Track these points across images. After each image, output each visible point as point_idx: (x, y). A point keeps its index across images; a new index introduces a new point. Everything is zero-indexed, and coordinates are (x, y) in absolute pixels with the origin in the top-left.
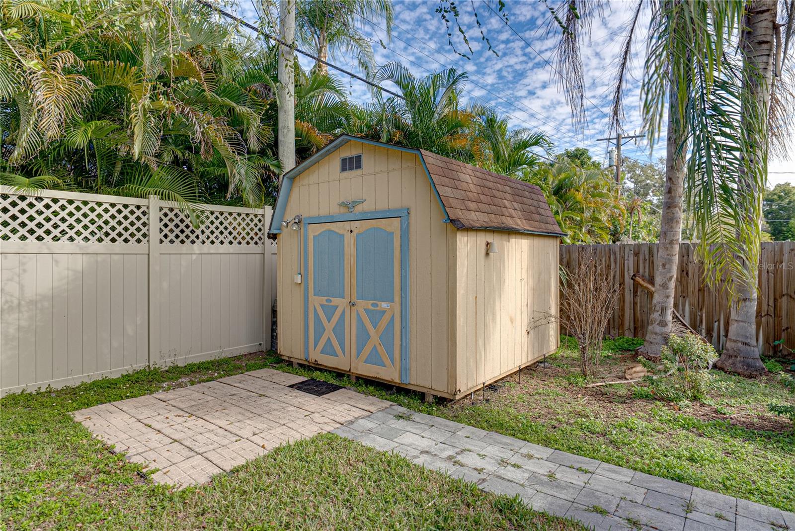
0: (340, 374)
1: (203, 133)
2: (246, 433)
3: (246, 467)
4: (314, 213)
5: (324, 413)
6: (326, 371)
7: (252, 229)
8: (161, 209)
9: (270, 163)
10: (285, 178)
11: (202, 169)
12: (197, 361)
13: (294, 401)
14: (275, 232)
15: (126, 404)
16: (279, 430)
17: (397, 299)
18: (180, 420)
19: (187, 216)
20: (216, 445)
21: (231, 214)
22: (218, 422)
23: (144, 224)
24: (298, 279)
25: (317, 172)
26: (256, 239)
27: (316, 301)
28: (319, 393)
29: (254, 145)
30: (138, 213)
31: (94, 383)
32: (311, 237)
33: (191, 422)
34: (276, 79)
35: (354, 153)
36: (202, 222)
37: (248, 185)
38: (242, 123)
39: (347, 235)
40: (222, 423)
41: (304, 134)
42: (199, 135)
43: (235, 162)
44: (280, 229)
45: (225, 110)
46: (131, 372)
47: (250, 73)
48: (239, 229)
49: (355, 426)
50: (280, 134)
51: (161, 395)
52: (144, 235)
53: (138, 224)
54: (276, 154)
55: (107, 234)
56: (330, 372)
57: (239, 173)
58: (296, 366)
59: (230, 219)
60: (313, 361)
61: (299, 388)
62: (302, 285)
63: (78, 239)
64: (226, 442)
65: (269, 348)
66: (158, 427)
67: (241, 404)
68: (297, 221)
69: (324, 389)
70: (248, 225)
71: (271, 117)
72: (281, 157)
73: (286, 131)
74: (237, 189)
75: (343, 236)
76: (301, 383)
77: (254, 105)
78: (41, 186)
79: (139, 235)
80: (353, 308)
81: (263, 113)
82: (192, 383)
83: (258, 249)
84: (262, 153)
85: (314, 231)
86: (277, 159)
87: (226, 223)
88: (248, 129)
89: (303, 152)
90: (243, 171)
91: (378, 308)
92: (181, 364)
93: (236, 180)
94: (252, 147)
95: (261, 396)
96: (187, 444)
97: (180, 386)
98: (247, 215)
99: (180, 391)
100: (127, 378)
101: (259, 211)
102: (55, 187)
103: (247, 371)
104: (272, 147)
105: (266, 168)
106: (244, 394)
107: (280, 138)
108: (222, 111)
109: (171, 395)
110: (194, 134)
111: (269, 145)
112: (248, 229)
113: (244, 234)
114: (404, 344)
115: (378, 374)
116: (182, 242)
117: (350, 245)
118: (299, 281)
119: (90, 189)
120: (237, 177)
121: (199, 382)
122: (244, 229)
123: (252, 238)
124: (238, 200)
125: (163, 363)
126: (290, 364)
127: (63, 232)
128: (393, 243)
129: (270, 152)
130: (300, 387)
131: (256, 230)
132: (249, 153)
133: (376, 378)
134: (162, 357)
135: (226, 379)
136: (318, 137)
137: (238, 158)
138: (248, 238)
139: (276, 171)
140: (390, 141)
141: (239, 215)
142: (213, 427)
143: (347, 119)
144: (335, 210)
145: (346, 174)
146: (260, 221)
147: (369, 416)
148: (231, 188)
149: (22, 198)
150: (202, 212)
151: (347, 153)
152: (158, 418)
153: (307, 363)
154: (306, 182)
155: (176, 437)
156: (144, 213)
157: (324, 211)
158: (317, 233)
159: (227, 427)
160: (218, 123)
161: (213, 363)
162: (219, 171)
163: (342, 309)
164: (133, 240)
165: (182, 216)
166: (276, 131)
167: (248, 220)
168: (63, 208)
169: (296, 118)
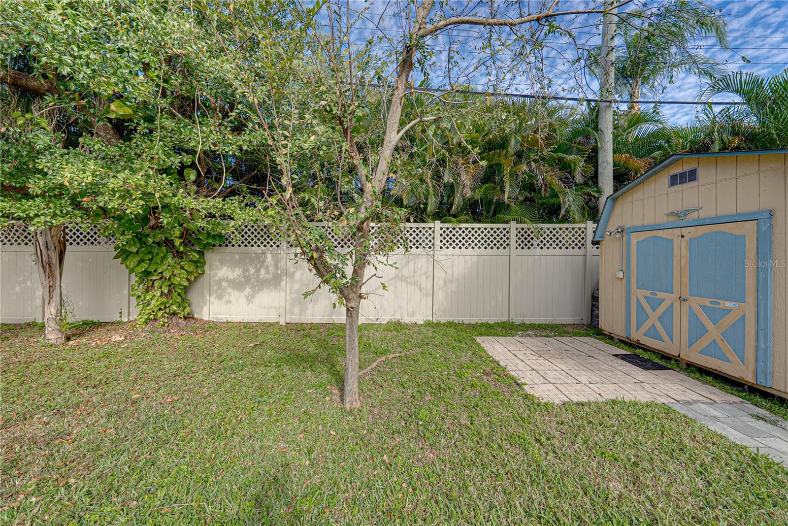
0: (666, 357)
1: (543, 179)
2: (584, 379)
3: (589, 404)
4: (637, 222)
5: (655, 386)
6: (650, 351)
7: (576, 238)
8: (517, 229)
9: (592, 191)
10: (609, 199)
11: (540, 202)
12: (537, 323)
13: (620, 368)
14: (598, 239)
15: (501, 339)
16: (612, 387)
17: (750, 299)
18: (533, 357)
19: (532, 232)
20: (562, 382)
21: (561, 229)
22: (560, 366)
23: (508, 238)
24: (621, 275)
25: (641, 191)
26: (580, 245)
27: (639, 294)
28: (646, 369)
29: (579, 179)
30: (505, 232)
31: (482, 323)
32: (634, 242)
33: (541, 361)
34: (596, 128)
35: (687, 168)
36: (542, 235)
37: (574, 208)
38: (570, 167)
39: (677, 241)
40: (563, 367)
41: (622, 163)
42: (541, 181)
43: (565, 194)
44: (602, 237)
45: (557, 161)
46: (499, 322)
47: (575, 131)
48: (567, 239)
49: (694, 407)
50: (599, 167)
51: (517, 338)
52: (508, 245)
53: (504, 238)
54: (596, 183)
55: (489, 245)
56: (654, 352)
57: (569, 201)
58: (617, 341)
59: (561, 232)
60: (635, 340)
61: (623, 359)
62: (624, 280)
63: (476, 248)
64: (569, 381)
65: (589, 323)
66: (521, 357)
67: (574, 357)
68: (620, 230)
69: (649, 365)
70: (573, 235)
71: (593, 158)
72: (600, 184)
73: (605, 164)
74: (567, 211)
75: (672, 240)
76: (625, 355)
77: (580, 152)
78: (461, 222)
79: (504, 245)
80: (683, 303)
81: (586, 156)
82: (536, 336)
83: (582, 252)
84: (585, 184)
85: (636, 238)
86: (597, 186)
87: (557, 235)
88: (574, 170)
89: (621, 177)
90: (571, 199)
91: (720, 306)
92: (527, 323)
93: (567, 206)
94: (578, 181)
95: (590, 356)
96: (542, 373)
97: (528, 335)
98: (573, 229)
99: (528, 339)
100: (498, 324)
101: (582, 225)
102: (466, 222)
103: (574, 336)
104: (594, 179)
105: (589, 194)
106: (575, 351)
107: (600, 170)
108: (555, 162)
109: (524, 340)
110: (537, 181)
111: (591, 178)
112: (573, 238)
113: (570, 242)
114: (763, 346)
115: (719, 367)
116: (523, 248)
117: (681, 249)
118: (621, 276)
119: (480, 221)
120: (567, 203)
121: (541, 336)
122: (570, 238)
123: (576, 245)
124: (566, 219)
125: (518, 320)
126: (612, 338)
127: (470, 244)
128: (745, 246)
129: (590, 183)
130: (624, 357)
131: (580, 238)
132: (576, 185)
133: (716, 370)
134: (516, 316)
135: (559, 338)
136: (638, 163)
137: (568, 190)
138: (573, 245)
139: (596, 195)
140: (724, 148)
141: (567, 229)
142: (557, 368)
143: (668, 142)
144: (662, 219)
145: (675, 188)
146: (583, 232)
147: (711, 404)
148: (563, 212)
149: (454, 229)
150: (542, 229)
151: (677, 170)
152: (520, 352)
153: (628, 341)
154: (630, 199)
155: (534, 367)
156: (508, 232)
157: (649, 221)
158: (640, 240)
159: (568, 372)
160: (552, 170)
161: (548, 325)
162: (554, 200)
163: (670, 302)
164: (501, 248)
165: (529, 232)
166: (596, 167)
167: (573, 232)
168: (470, 232)
169: (614, 153)
